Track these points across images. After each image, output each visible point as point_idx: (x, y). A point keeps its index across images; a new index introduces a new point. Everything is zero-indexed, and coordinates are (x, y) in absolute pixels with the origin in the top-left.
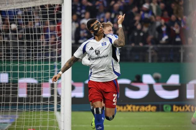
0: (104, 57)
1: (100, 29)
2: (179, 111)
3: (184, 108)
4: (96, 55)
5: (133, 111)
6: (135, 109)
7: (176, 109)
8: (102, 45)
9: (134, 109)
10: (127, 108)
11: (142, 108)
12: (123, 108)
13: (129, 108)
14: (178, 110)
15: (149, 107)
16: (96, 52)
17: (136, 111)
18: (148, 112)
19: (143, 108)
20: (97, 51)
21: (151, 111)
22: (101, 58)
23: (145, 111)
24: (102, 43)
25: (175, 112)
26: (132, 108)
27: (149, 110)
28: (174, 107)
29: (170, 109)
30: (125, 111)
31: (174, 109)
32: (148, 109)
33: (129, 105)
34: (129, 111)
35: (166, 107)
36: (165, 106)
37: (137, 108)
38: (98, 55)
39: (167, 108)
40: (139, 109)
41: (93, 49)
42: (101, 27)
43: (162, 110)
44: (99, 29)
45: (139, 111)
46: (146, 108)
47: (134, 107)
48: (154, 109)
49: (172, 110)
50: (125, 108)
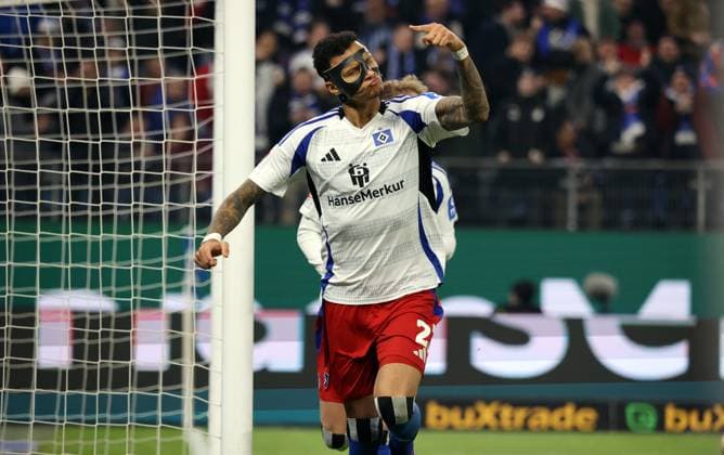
0: (388, 190)
1: (369, 78)
2: (688, 429)
3: (708, 417)
4: (355, 183)
5: (500, 429)
6: (512, 419)
7: (677, 420)
8: (377, 143)
9: (506, 422)
10: (477, 415)
11: (538, 419)
12: (463, 417)
13: (487, 414)
14: (683, 423)
15: (569, 410)
16: (351, 171)
17: (513, 430)
18: (564, 431)
19: (543, 417)
20: (356, 170)
21: (575, 429)
22: (374, 194)
23: (551, 429)
24: (375, 136)
25: (672, 432)
26: (498, 416)
27: (568, 423)
28: (670, 413)
29: (651, 420)
30: (473, 430)
31: (669, 423)
32: (563, 419)
33: (488, 402)
34: (486, 428)
35: (637, 415)
36: (630, 410)
37: (521, 414)
38: (361, 185)
39: (642, 418)
40: (526, 420)
41: (338, 159)
42: (371, 73)
43: (622, 426)
44: (362, 79)
45: (526, 427)
46: (557, 414)
47: (506, 412)
48: (586, 419)
49: (660, 426)
50: (470, 415)
